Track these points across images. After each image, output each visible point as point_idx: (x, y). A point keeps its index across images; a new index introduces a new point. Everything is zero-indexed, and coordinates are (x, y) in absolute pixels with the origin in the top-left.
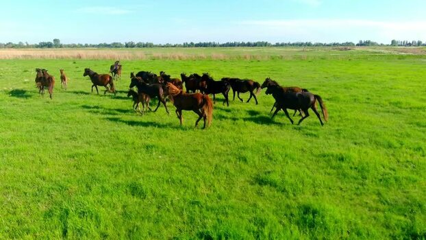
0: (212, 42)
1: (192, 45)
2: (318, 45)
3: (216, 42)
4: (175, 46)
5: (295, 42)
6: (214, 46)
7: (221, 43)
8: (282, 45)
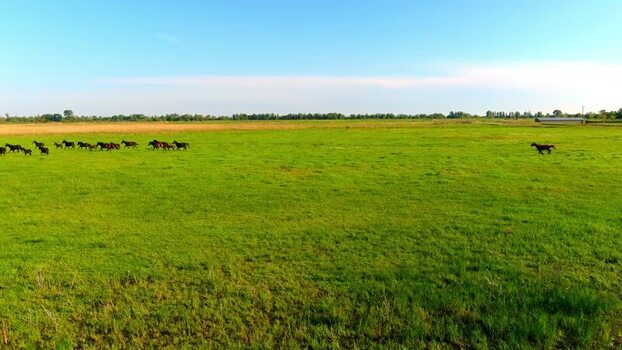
0: (270, 113)
1: (243, 117)
2: (401, 117)
3: (275, 114)
4: (219, 119)
5: (374, 113)
6: (273, 118)
7: (280, 115)
8: (359, 117)
